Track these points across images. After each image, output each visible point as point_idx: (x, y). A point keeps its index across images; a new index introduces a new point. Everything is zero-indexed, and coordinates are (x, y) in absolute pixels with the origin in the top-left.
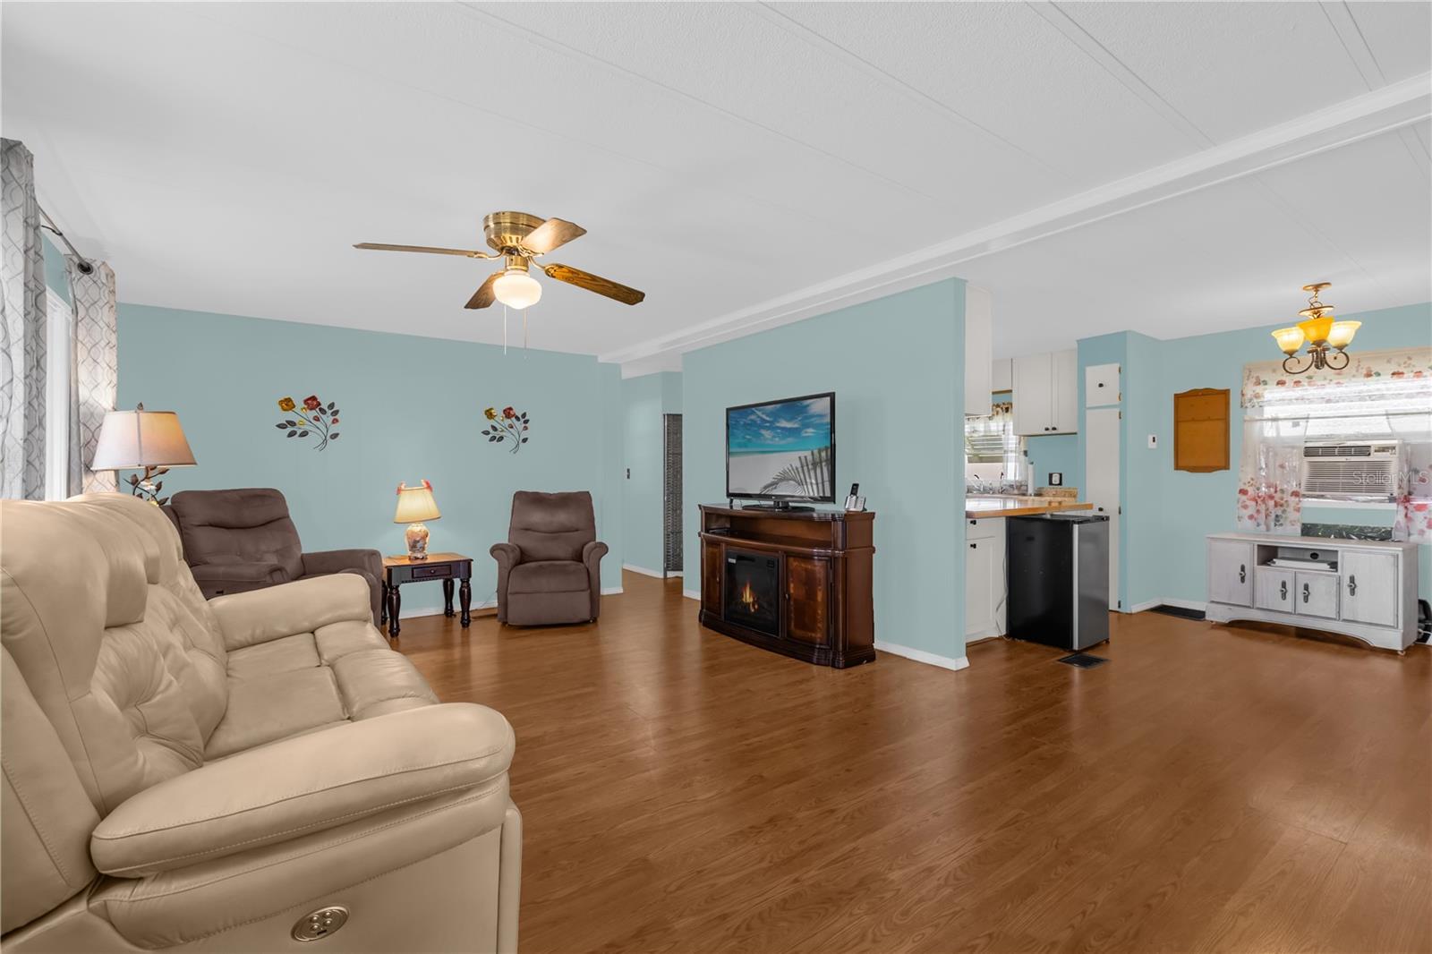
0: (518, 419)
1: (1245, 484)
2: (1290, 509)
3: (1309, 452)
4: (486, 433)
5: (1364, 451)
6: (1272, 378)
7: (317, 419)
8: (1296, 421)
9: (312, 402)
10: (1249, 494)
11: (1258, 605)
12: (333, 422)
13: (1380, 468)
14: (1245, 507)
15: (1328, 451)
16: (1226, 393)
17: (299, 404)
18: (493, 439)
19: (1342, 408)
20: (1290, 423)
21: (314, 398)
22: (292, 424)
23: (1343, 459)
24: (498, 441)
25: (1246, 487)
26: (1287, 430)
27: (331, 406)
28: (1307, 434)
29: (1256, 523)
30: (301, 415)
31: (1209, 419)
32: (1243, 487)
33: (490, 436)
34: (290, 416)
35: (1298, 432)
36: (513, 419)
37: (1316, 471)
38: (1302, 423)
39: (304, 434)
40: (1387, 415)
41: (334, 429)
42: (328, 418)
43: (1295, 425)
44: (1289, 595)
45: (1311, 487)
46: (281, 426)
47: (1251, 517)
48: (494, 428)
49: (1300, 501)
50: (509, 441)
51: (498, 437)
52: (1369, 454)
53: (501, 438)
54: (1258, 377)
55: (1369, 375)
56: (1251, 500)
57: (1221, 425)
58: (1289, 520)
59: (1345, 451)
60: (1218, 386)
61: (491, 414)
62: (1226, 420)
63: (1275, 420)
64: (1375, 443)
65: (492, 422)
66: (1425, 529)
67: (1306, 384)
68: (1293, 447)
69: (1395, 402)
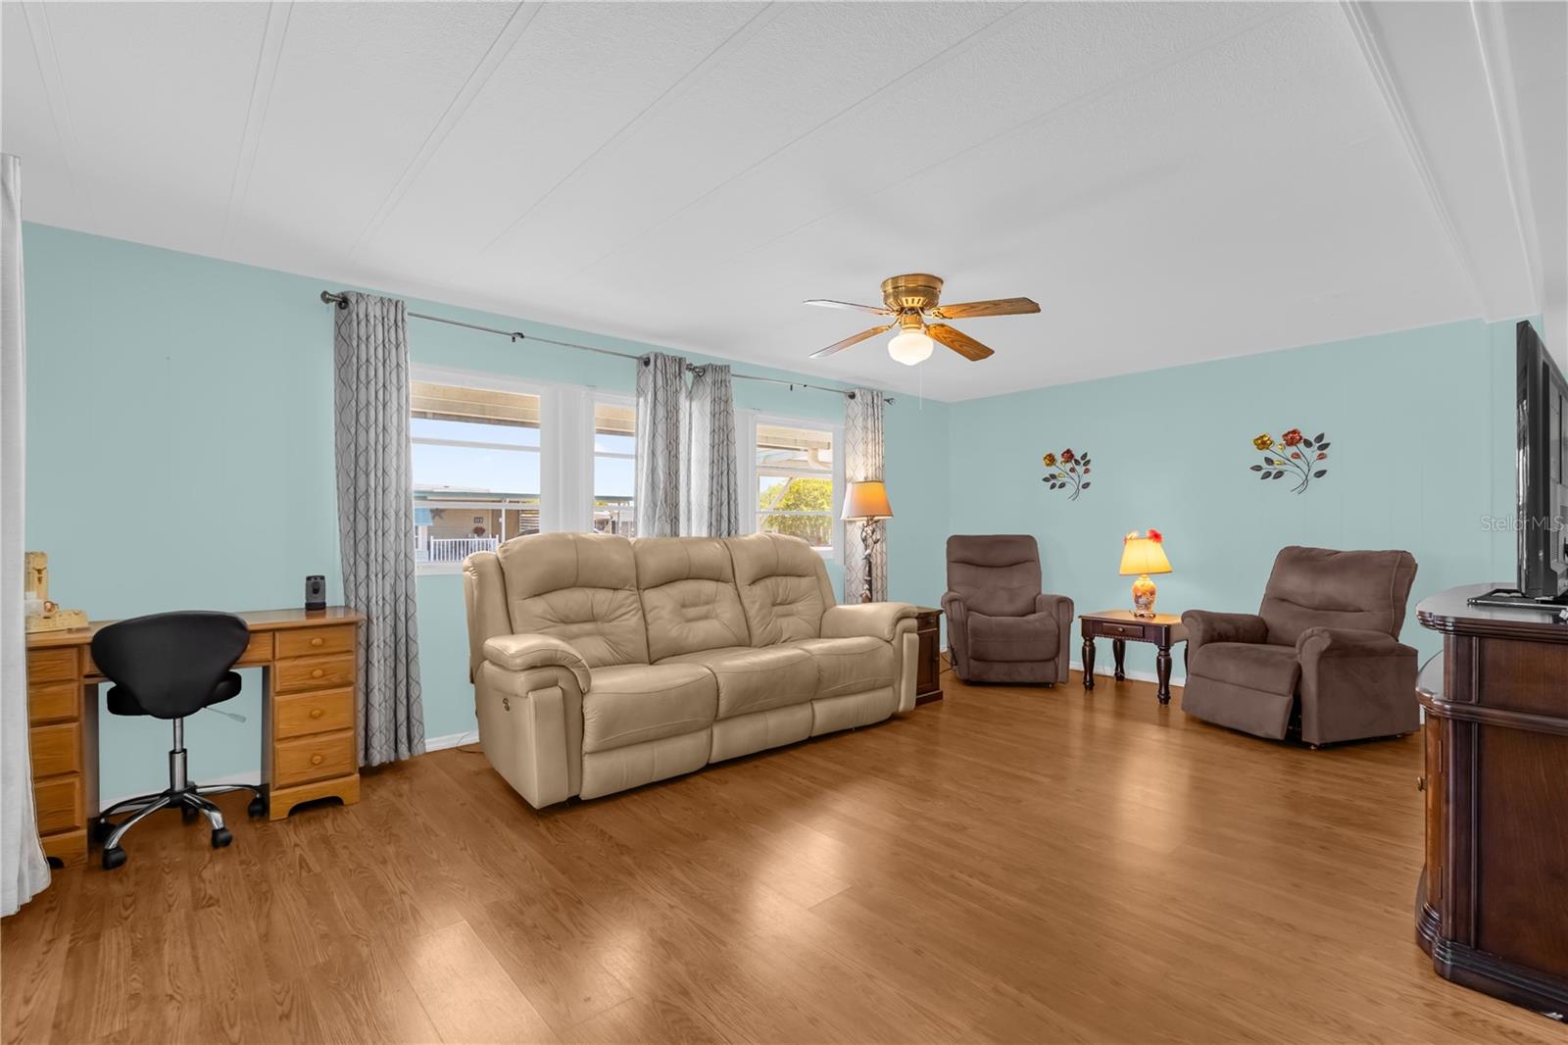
0: (1308, 444)
4: (1257, 468)
7: (1072, 470)
9: (1069, 455)
12: (1085, 473)
17: (1059, 458)
18: (1267, 475)
21: (1068, 451)
22: (1053, 477)
24: (1275, 478)
27: (1084, 456)
30: (1060, 468)
33: (1264, 471)
34: (1053, 470)
36: (1301, 446)
39: (1062, 486)
41: (1085, 479)
42: (1080, 469)
46: (1046, 480)
48: (1269, 461)
50: (1292, 478)
51: (1274, 472)
53: (1280, 474)
61: (1264, 443)
65: (1267, 453)
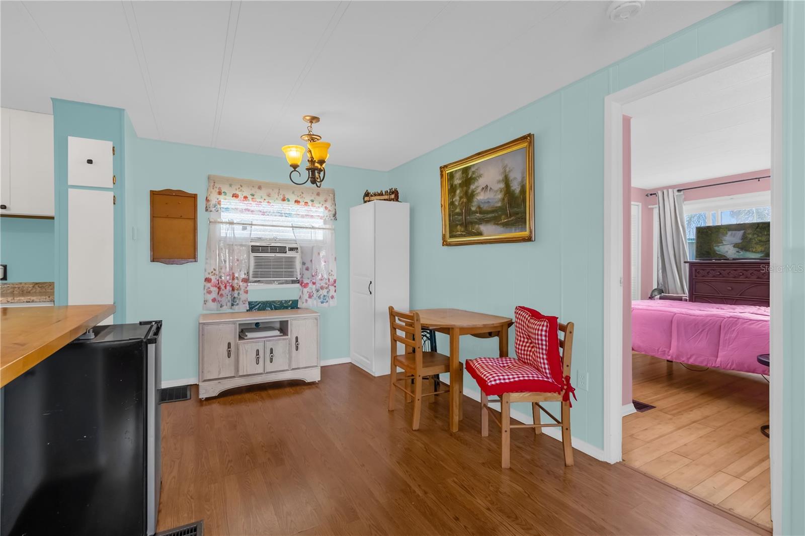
1: (209, 274)
2: (242, 292)
3: (255, 249)
5: (282, 250)
6: (230, 191)
8: (245, 226)
10: (213, 281)
11: (241, 374)
13: (290, 262)
14: (209, 292)
15: (264, 249)
16: (194, 197)
19: (270, 219)
20: (241, 227)
23: (273, 255)
25: (210, 276)
26: (239, 232)
28: (252, 236)
29: (219, 305)
31: (181, 217)
32: (208, 276)
35: (245, 234)
37: (259, 263)
38: (249, 227)
40: (292, 227)
43: (244, 229)
44: (261, 360)
45: (255, 276)
47: (214, 300)
49: (248, 285)
52: (286, 252)
54: (220, 188)
55: (284, 200)
56: (214, 286)
57: (191, 223)
58: (241, 300)
59: (274, 249)
60: (190, 190)
62: (194, 219)
63: (231, 223)
64: (288, 246)
66: (308, 299)
67: (250, 199)
68: (241, 245)
69: (296, 219)
